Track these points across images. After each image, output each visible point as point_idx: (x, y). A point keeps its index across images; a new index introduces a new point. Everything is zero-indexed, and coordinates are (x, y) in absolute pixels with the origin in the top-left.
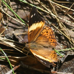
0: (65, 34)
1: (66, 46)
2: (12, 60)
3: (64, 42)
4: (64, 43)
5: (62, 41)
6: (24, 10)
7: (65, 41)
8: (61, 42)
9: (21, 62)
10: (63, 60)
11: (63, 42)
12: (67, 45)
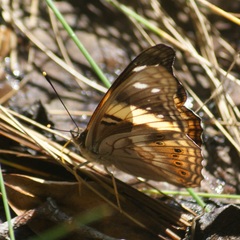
0: (233, 136)
1: (231, 188)
2: (17, 188)
3: (228, 173)
4: (227, 177)
5: (219, 169)
6: (99, 37)
7: (230, 170)
8: (215, 169)
9: (49, 199)
10: (207, 218)
11: (224, 173)
12: (234, 183)
